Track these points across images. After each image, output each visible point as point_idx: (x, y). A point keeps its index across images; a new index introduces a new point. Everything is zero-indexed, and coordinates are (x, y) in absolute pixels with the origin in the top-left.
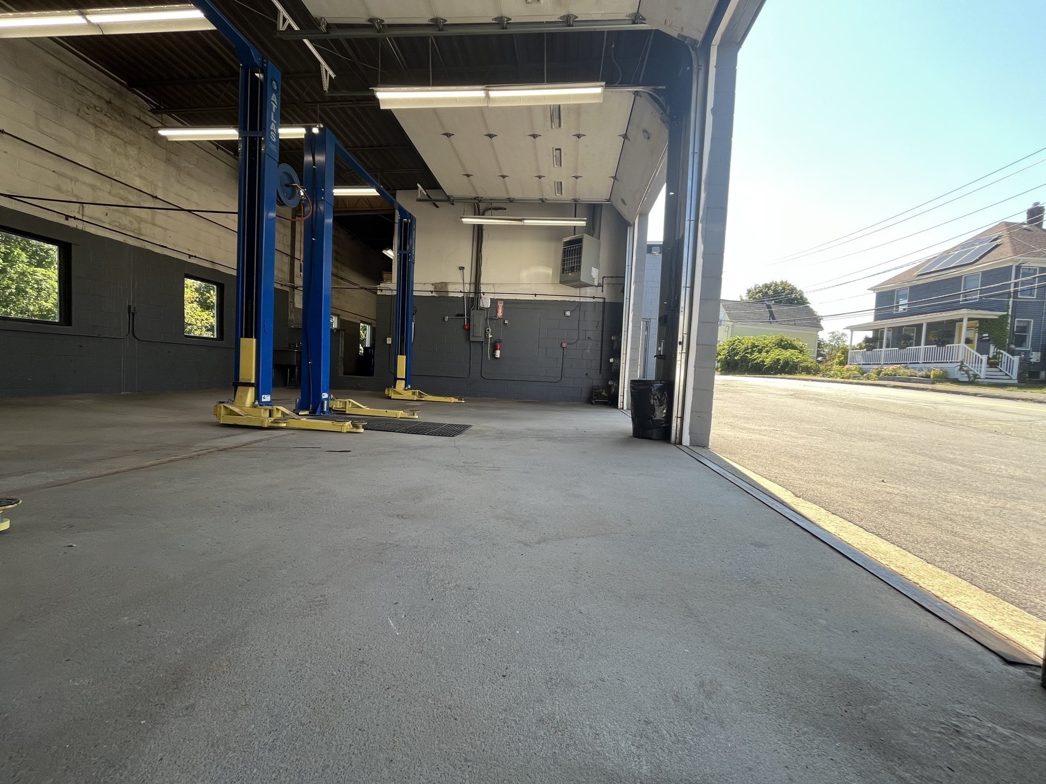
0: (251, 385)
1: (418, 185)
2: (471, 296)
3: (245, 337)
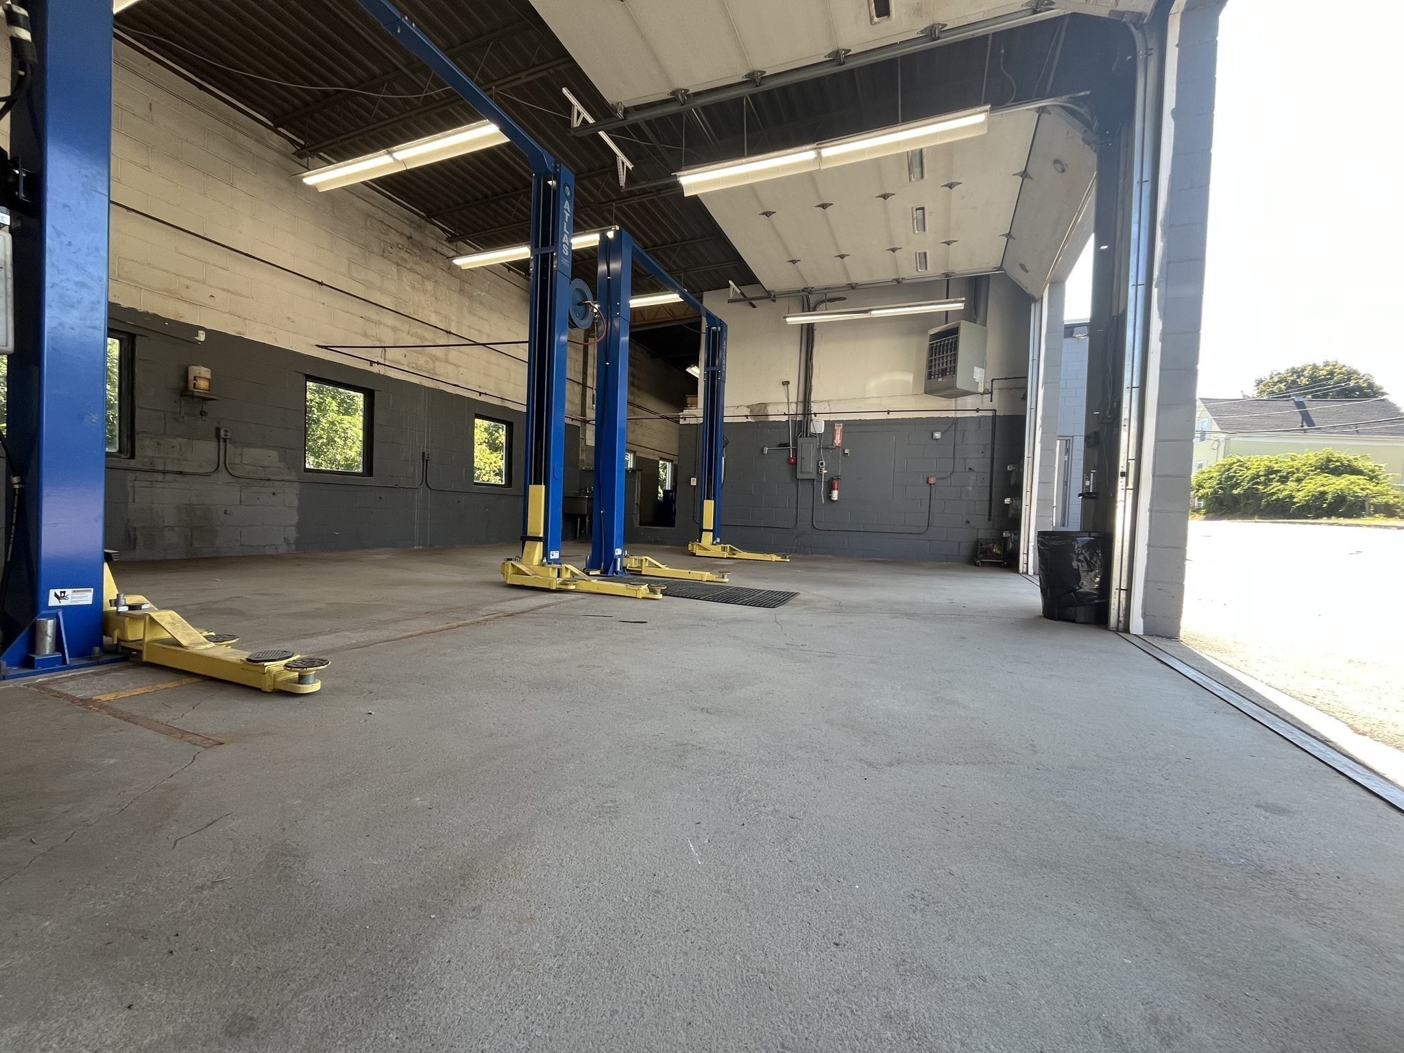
0: (538, 539)
1: (730, 282)
2: (798, 419)
3: (535, 483)
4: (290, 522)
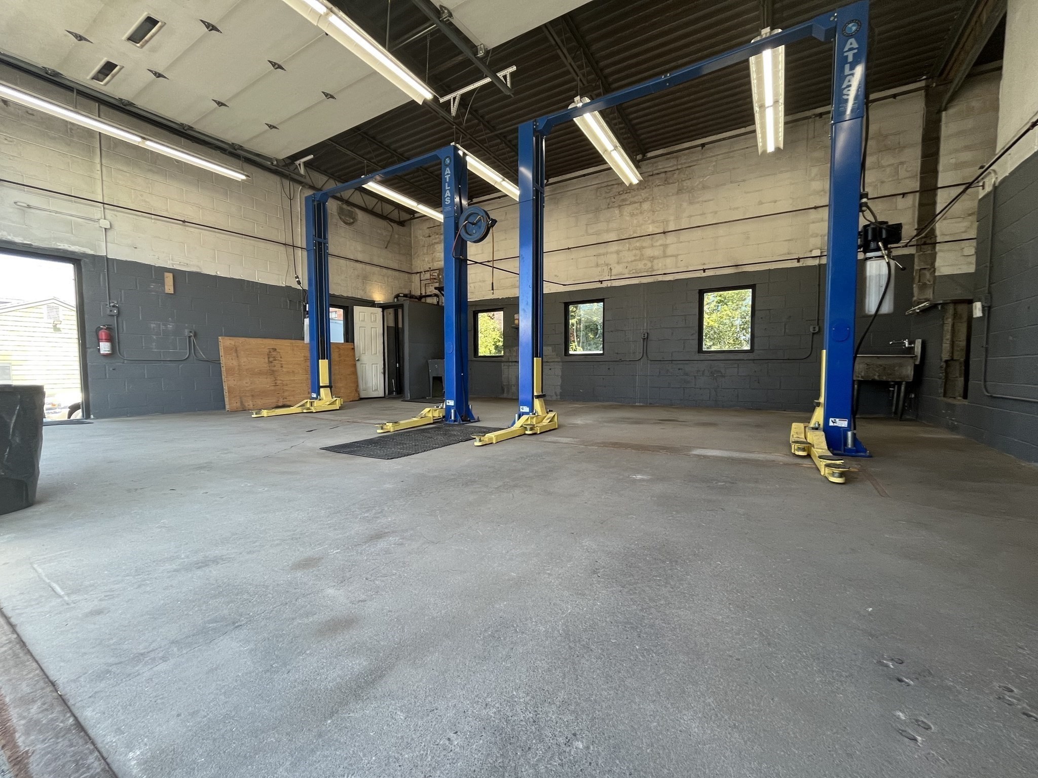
4: (559, 384)
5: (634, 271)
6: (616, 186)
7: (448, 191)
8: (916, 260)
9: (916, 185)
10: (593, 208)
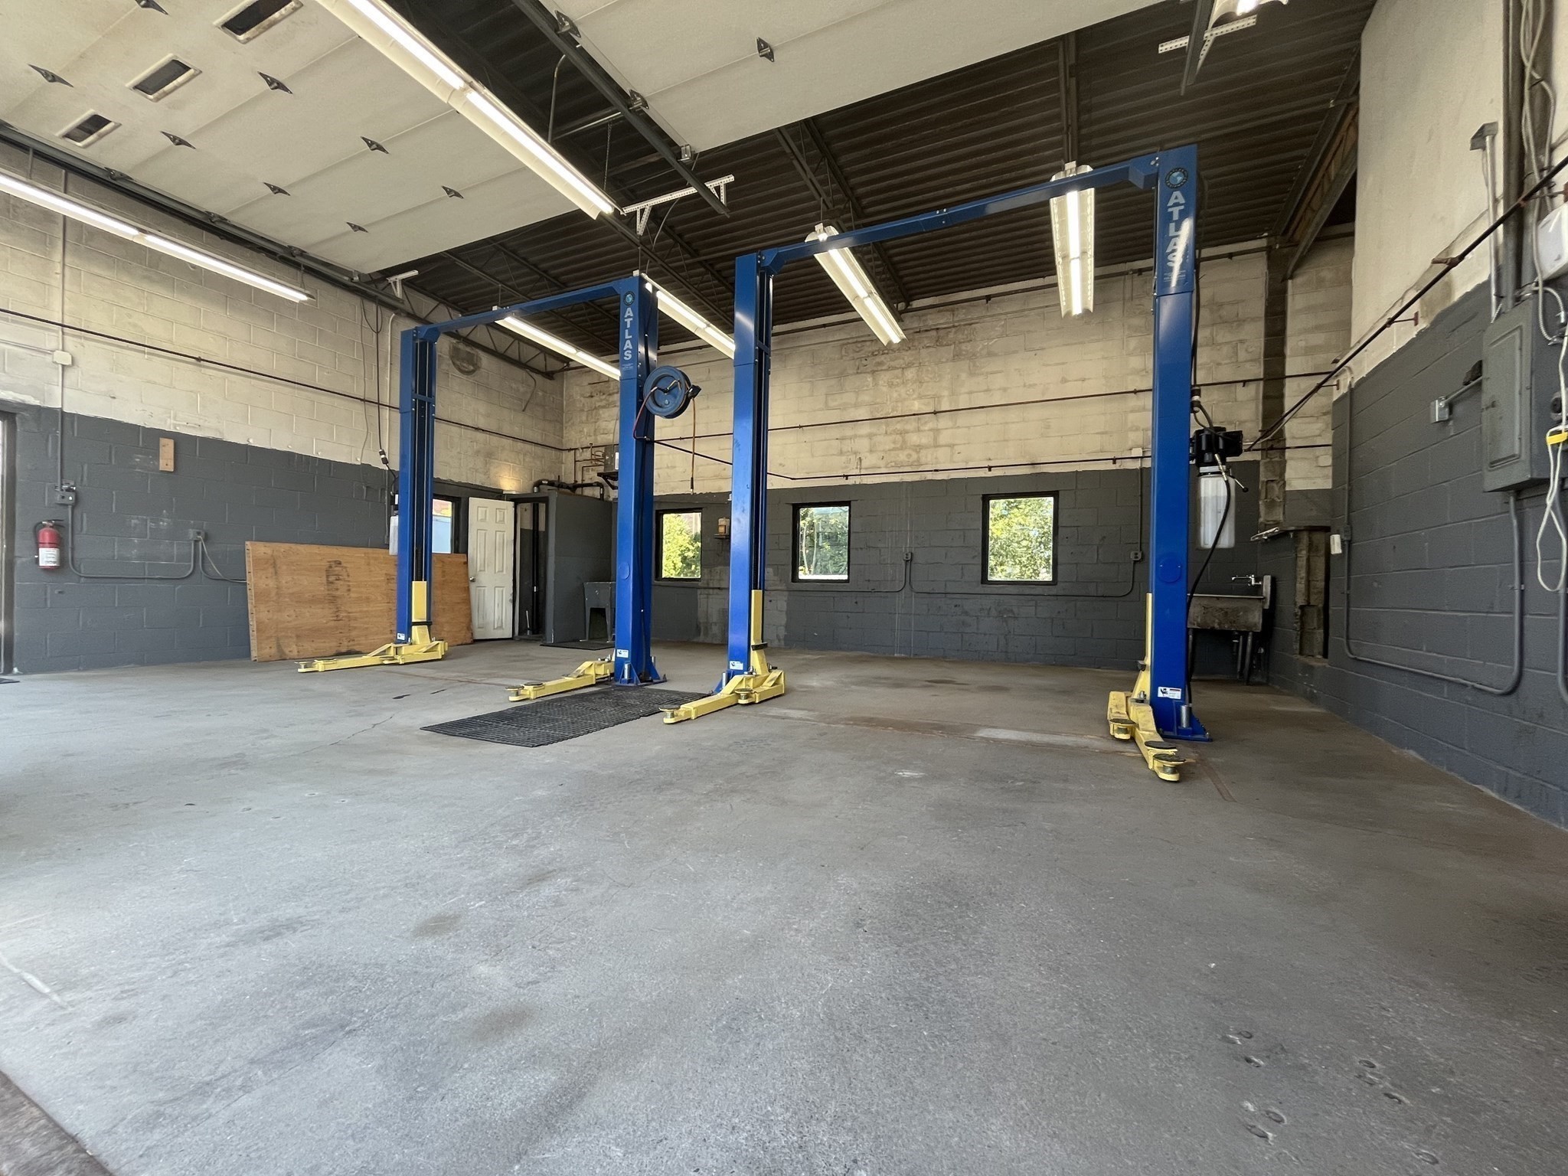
4: (784, 622)
5: (893, 464)
6: (868, 343)
7: (628, 342)
8: (1262, 469)
9: (1258, 371)
10: (836, 372)
